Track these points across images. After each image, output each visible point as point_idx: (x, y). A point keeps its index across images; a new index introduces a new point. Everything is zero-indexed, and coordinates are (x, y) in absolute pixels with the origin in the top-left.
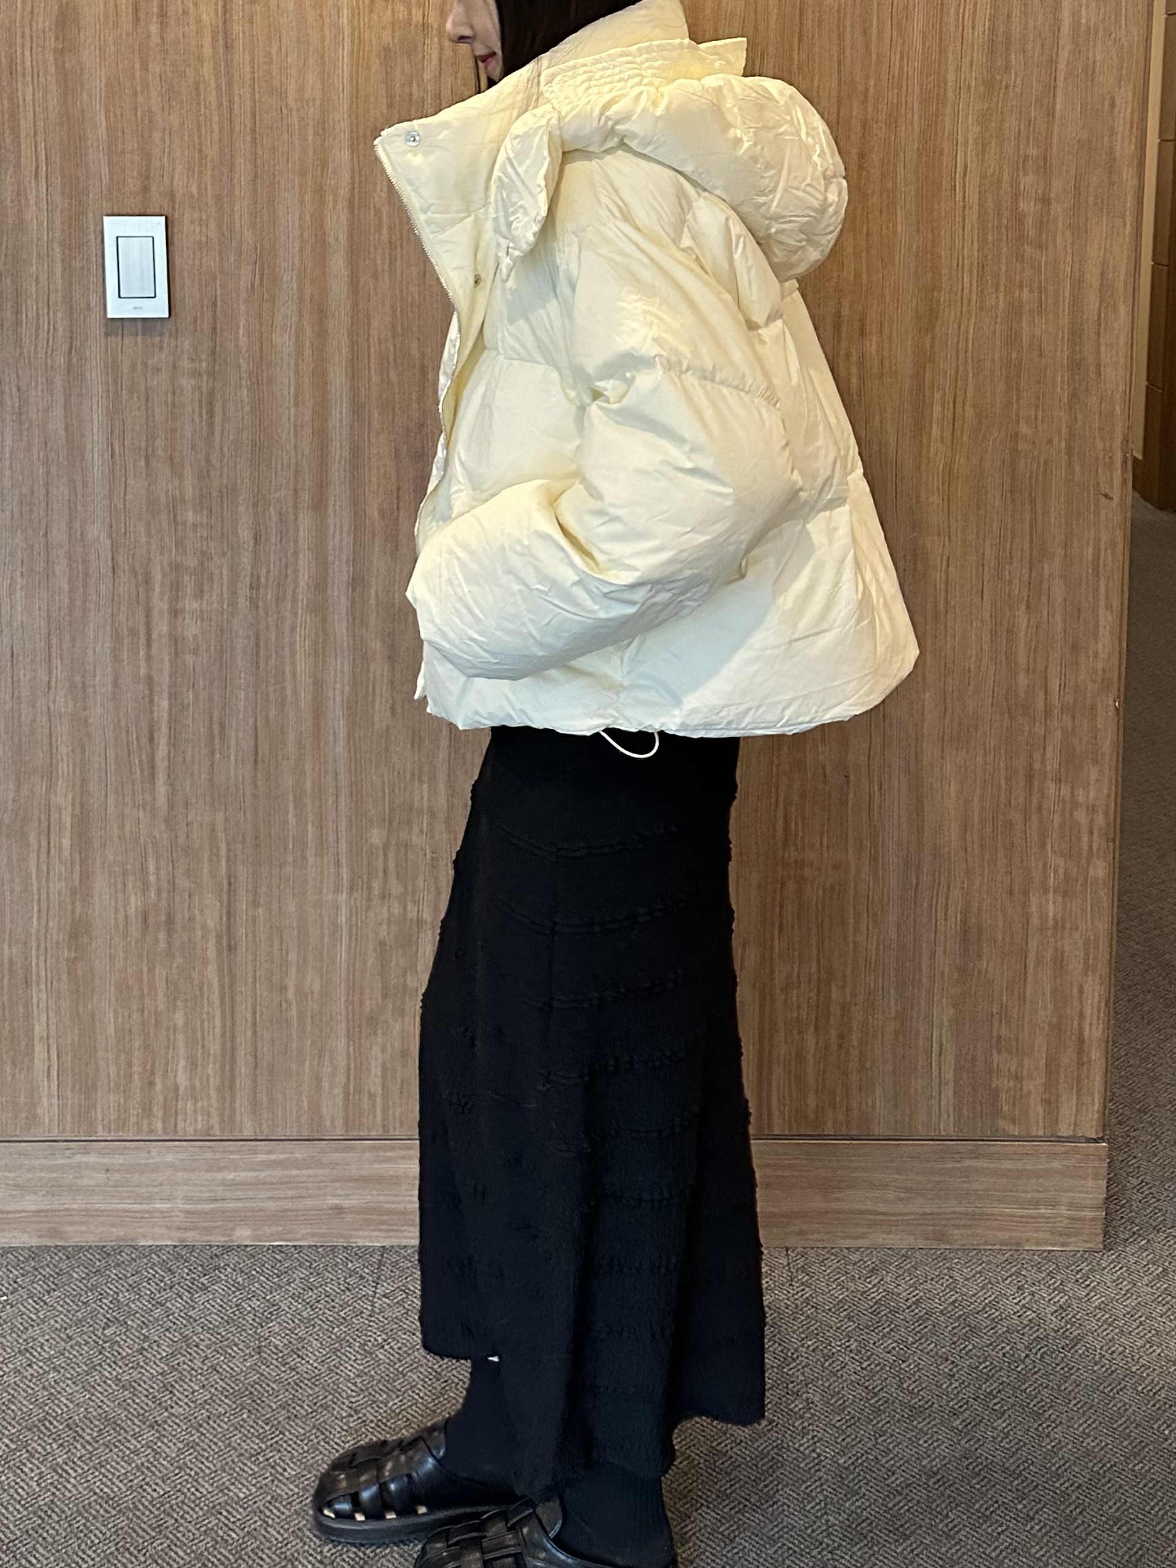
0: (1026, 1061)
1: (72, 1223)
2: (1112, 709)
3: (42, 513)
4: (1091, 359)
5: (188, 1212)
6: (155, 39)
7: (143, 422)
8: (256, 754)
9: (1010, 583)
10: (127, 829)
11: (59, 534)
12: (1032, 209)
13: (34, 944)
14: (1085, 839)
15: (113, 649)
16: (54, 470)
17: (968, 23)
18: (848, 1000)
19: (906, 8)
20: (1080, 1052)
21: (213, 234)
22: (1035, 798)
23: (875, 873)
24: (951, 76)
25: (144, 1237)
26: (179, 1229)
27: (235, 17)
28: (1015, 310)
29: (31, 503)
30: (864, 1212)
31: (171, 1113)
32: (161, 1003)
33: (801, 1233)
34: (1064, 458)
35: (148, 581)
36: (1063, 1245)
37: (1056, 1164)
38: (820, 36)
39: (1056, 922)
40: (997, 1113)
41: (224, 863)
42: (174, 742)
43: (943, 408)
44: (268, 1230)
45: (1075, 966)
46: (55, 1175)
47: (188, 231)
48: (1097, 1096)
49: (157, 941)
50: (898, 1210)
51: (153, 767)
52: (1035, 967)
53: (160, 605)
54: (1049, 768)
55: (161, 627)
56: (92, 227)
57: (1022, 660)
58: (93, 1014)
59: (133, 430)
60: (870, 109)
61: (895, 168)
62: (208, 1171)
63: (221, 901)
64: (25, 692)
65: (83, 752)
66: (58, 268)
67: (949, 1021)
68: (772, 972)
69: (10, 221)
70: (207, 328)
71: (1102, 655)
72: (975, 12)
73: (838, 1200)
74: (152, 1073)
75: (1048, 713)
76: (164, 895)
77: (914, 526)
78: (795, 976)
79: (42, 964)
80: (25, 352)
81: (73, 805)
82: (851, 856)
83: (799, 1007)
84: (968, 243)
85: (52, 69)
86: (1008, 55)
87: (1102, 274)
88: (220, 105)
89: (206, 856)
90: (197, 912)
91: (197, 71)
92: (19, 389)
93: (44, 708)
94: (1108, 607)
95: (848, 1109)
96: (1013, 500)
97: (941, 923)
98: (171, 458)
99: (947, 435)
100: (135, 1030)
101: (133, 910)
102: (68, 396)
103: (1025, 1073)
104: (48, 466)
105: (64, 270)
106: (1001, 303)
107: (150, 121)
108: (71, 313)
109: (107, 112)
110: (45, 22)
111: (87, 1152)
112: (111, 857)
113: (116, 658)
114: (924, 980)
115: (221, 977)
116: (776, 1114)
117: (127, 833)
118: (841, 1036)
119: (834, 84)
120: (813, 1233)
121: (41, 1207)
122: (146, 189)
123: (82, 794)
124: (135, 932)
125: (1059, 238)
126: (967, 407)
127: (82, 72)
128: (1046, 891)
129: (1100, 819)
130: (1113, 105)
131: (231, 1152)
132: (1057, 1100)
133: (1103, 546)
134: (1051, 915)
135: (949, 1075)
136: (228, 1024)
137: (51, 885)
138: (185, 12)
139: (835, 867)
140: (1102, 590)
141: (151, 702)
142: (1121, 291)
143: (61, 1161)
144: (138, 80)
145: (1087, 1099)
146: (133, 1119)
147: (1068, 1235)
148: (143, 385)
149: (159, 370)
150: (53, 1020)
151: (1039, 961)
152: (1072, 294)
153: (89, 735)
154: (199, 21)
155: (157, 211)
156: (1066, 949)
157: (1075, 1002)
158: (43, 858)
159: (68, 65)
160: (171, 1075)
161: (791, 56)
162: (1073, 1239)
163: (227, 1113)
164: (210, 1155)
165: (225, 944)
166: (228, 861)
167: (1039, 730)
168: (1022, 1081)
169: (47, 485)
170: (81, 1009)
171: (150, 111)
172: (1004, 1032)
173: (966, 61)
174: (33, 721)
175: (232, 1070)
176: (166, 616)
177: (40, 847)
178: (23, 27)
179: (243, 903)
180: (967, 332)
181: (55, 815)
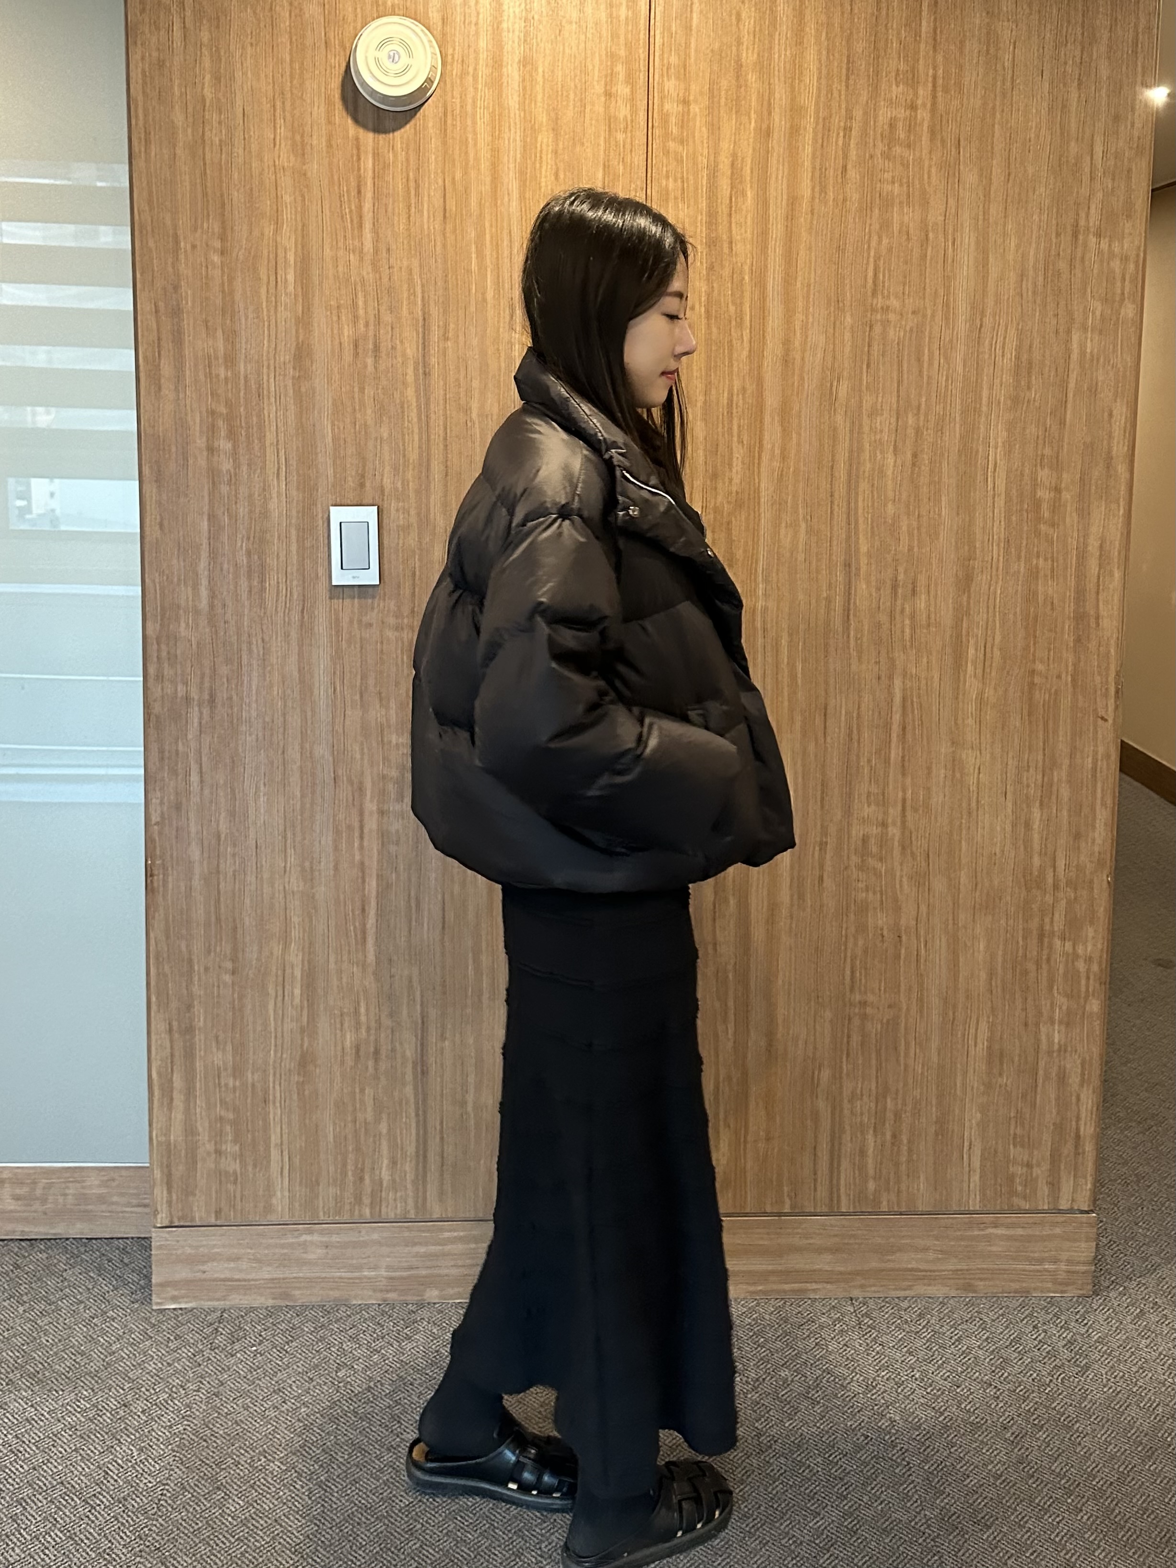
0: (1036, 1153)
1: (299, 1288)
2: (1105, 883)
3: (281, 737)
4: (1092, 612)
5: (391, 1278)
6: (370, 368)
7: (359, 664)
8: (444, 923)
9: (1028, 786)
10: (344, 980)
11: (294, 753)
12: (1047, 496)
13: (272, 1071)
14: (1083, 982)
15: (335, 841)
16: (290, 704)
17: (999, 352)
18: (900, 1106)
19: (951, 341)
20: (1076, 1147)
21: (413, 520)
22: (1045, 952)
23: (921, 1012)
24: (985, 393)
25: (355, 1297)
26: (381, 1291)
27: (432, 352)
28: (1033, 574)
29: (272, 729)
30: (912, 1270)
31: (376, 1201)
32: (370, 1115)
33: (862, 1286)
34: (1070, 689)
35: (361, 789)
36: (1062, 1292)
37: (1058, 1231)
38: (884, 363)
39: (1060, 1046)
40: (1012, 1193)
41: (418, 1007)
42: (380, 913)
43: (976, 650)
44: (451, 1291)
45: (1074, 1080)
46: (285, 1251)
47: (394, 517)
48: (1090, 1179)
49: (367, 1068)
50: (935, 1268)
51: (364, 932)
52: (1044, 1082)
53: (371, 806)
54: (1056, 929)
55: (372, 824)
56: (320, 515)
57: (1036, 847)
58: (317, 1126)
59: (350, 672)
60: (922, 418)
61: (941, 464)
62: (407, 1246)
63: (416, 1036)
64: (266, 876)
65: (311, 921)
66: (294, 548)
67: (978, 1125)
68: (841, 1087)
69: (257, 511)
70: (408, 592)
71: (1099, 841)
72: (1004, 344)
73: (893, 1261)
74: (362, 1170)
75: (1056, 887)
76: (373, 1032)
77: (953, 743)
78: (859, 1092)
79: (277, 1087)
80: (268, 613)
81: (303, 961)
82: (903, 998)
83: (862, 1114)
84: (996, 524)
85: (291, 392)
86: (1030, 376)
87: (1101, 546)
88: (420, 419)
89: (405, 1001)
90: (397, 1044)
91: (402, 393)
92: (263, 640)
93: (281, 888)
94: (1104, 804)
95: (899, 1192)
96: (1030, 722)
97: (972, 1049)
98: (380, 693)
99: (979, 671)
100: (350, 1137)
101: (348, 1044)
102: (301, 646)
103: (1034, 1161)
104: (285, 702)
105: (299, 548)
106: (1022, 569)
107: (366, 432)
108: (304, 582)
109: (333, 425)
110: (286, 357)
111: (311, 1232)
112: (331, 1003)
113: (336, 849)
114: (958, 1092)
115: (416, 1095)
116: (843, 1198)
117: (344, 984)
118: (894, 1136)
119: (894, 400)
120: (871, 1286)
121: (275, 1276)
122: (362, 485)
123: (310, 954)
124: (349, 1061)
125: (1068, 520)
126: (995, 649)
127: (314, 393)
128: (1053, 1023)
129: (1095, 968)
130: (1111, 415)
131: (424, 1231)
132: (1059, 1182)
133: (1100, 757)
134: (1056, 1041)
135: (976, 1163)
136: (421, 1132)
137: (285, 1026)
138: (393, 348)
139: (890, 1007)
140: (1099, 791)
141: (364, 882)
142: (1116, 560)
143: (291, 1240)
144: (357, 400)
145: (1081, 1181)
146: (347, 1207)
147: (1067, 1284)
148: (358, 636)
149: (371, 625)
150: (285, 1131)
151: (1047, 1077)
152: (1078, 563)
153: (315, 908)
154: (404, 355)
155: (371, 502)
156: (1068, 1066)
157: (1074, 1107)
158: (279, 1004)
159: (303, 390)
160: (377, 1172)
161: (861, 380)
162: (1070, 1288)
163: (420, 1200)
164: (406, 1234)
165: (419, 1070)
166: (422, 1005)
167: (1049, 899)
168: (1032, 1167)
169: (284, 715)
170: (307, 1121)
171: (366, 425)
172: (1019, 1131)
173: (997, 381)
174: (272, 898)
175: (424, 1167)
176: (375, 816)
177: (276, 996)
178: (268, 360)
179: (433, 1038)
180: (995, 593)
181: (288, 971)
